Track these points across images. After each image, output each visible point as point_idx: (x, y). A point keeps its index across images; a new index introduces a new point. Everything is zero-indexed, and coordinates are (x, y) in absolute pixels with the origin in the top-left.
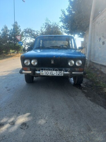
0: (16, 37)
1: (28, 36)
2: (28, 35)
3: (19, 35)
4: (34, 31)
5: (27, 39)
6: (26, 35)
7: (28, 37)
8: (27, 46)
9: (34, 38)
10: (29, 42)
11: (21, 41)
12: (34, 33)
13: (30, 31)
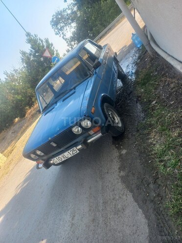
0: (44, 55)
1: (63, 27)
2: (62, 25)
3: (45, 50)
4: (64, 11)
5: (65, 32)
6: (59, 28)
7: (65, 29)
8: (73, 43)
9: (73, 21)
10: (72, 35)
11: (54, 54)
12: (67, 14)
13: (60, 17)
